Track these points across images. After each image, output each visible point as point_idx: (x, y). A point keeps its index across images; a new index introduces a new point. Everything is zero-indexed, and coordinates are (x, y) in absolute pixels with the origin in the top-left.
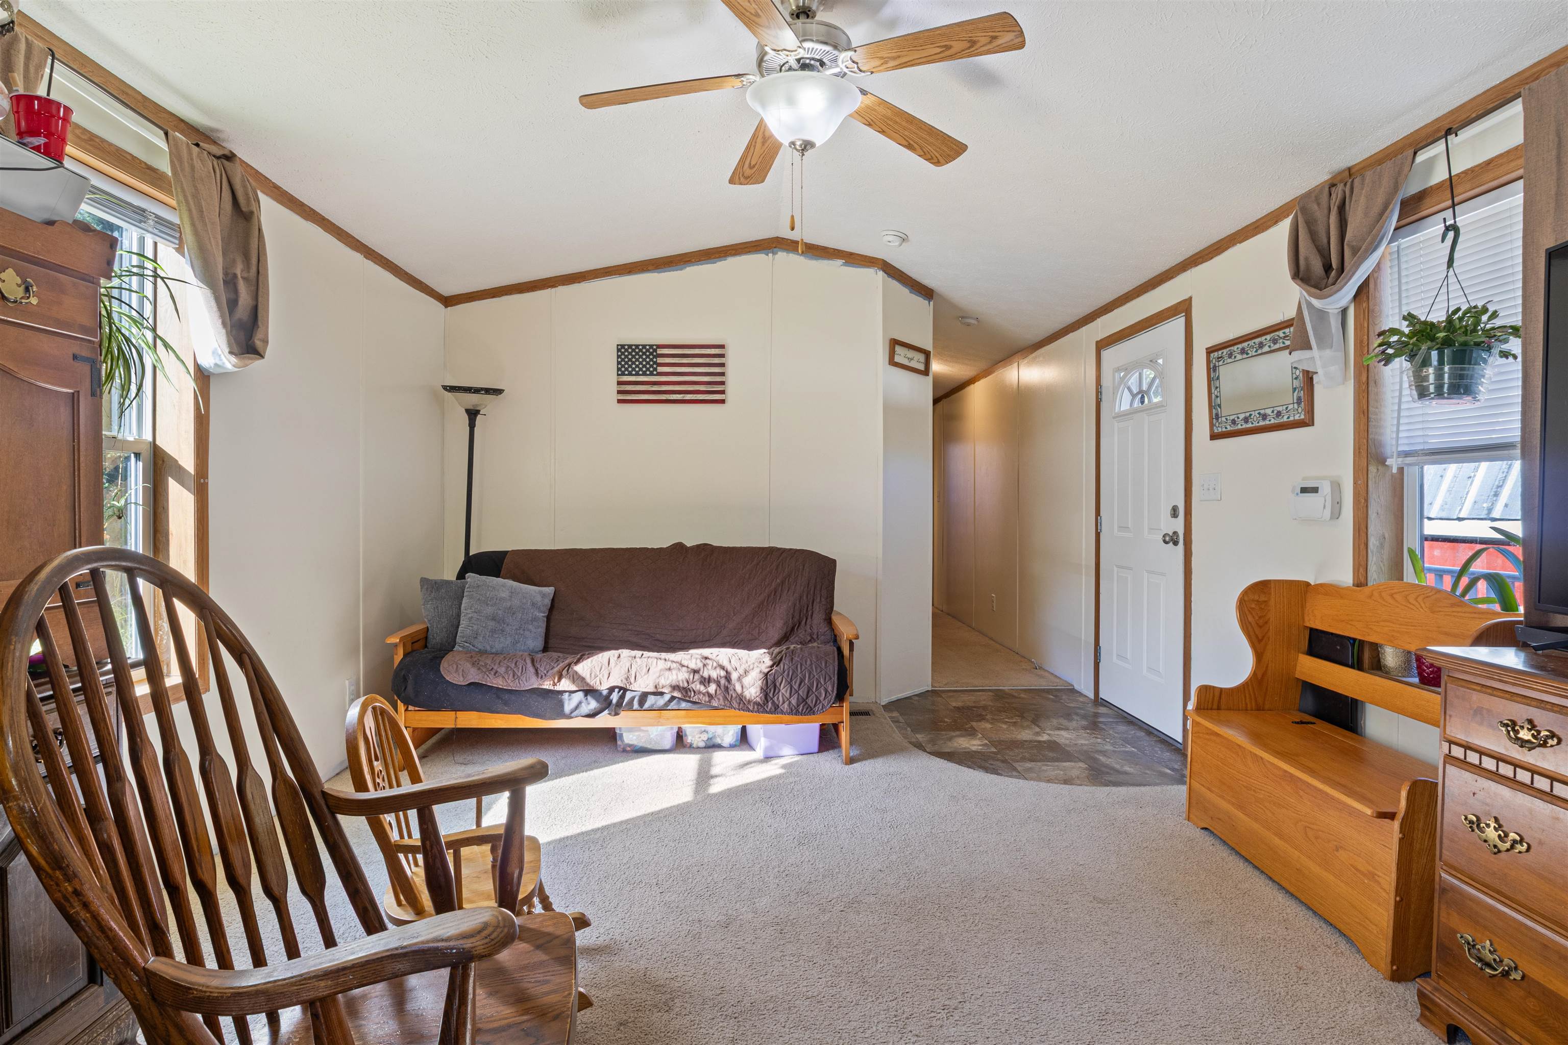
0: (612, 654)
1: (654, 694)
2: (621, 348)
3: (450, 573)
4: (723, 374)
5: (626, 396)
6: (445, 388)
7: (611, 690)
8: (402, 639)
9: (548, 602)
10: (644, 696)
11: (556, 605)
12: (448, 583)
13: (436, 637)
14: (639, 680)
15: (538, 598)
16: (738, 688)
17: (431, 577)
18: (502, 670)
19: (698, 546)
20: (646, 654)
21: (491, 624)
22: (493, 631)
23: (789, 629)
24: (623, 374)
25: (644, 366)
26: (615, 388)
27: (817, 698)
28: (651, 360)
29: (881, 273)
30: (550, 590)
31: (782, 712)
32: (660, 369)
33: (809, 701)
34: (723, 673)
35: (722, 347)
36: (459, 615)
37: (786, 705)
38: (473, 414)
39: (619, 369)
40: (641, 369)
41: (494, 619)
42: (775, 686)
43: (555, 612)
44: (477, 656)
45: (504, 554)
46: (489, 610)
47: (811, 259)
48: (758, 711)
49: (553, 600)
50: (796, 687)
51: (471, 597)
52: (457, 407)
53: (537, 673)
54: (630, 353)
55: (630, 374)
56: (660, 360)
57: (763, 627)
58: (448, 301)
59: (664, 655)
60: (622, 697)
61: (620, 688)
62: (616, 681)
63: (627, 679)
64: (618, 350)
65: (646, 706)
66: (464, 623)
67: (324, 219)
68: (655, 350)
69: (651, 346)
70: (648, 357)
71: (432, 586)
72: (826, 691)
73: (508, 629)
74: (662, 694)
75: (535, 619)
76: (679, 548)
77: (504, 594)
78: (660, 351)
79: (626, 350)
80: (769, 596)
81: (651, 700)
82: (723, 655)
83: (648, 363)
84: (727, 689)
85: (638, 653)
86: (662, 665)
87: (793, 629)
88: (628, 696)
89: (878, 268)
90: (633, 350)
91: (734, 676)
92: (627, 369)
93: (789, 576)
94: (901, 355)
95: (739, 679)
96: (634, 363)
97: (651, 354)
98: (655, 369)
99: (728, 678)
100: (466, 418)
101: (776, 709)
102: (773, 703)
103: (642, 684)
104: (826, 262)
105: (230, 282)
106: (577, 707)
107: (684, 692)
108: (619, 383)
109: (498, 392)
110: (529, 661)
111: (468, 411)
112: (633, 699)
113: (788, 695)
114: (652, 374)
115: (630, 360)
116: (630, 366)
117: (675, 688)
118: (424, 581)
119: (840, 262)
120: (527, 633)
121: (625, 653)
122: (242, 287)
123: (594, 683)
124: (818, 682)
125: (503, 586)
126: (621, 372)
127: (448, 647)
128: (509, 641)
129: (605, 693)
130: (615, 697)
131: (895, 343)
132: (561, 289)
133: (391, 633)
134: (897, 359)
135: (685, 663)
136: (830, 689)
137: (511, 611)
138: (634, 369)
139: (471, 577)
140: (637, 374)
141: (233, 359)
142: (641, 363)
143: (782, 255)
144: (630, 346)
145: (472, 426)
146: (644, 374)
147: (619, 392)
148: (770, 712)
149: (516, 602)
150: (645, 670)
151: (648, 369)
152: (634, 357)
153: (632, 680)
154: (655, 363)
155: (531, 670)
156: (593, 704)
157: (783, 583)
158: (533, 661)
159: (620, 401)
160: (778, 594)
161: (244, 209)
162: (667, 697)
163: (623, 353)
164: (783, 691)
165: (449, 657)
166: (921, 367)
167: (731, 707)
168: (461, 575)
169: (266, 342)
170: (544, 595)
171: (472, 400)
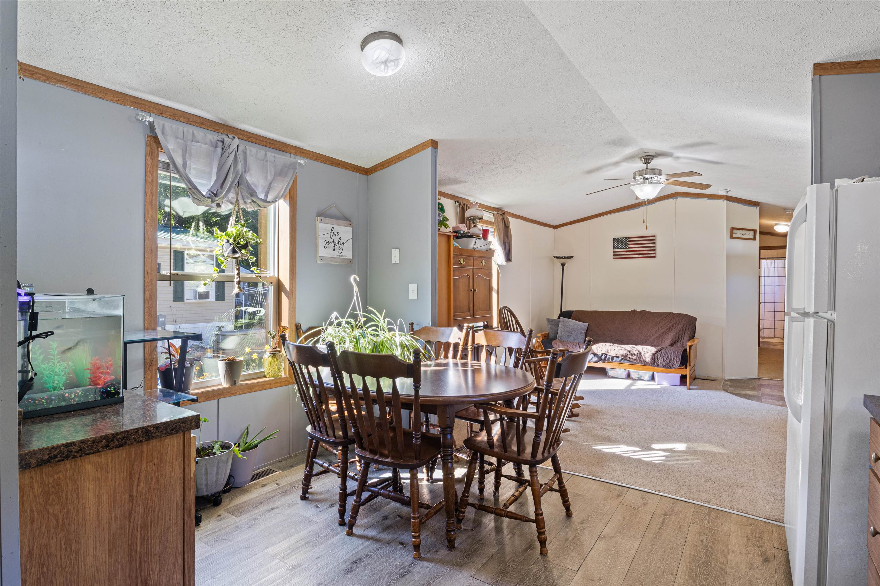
0: (604, 344)
1: (616, 357)
2: (615, 239)
3: (556, 318)
4: (655, 247)
5: (617, 256)
6: (554, 257)
7: (602, 354)
8: (541, 335)
9: (586, 328)
10: (613, 358)
11: (589, 329)
12: (555, 320)
13: (551, 336)
14: (611, 352)
15: (583, 326)
16: (644, 358)
17: (550, 318)
18: (569, 346)
19: (641, 311)
20: (615, 345)
21: (567, 333)
22: (568, 336)
23: (674, 342)
24: (616, 249)
25: (623, 245)
26: (612, 253)
27: (673, 364)
28: (626, 243)
29: (725, 201)
30: (587, 324)
31: (660, 367)
32: (629, 246)
33: (670, 364)
34: (639, 353)
35: (654, 236)
36: (558, 330)
37: (661, 365)
38: (563, 265)
39: (614, 247)
40: (622, 247)
41: (568, 332)
42: (658, 358)
43: (588, 331)
44: (562, 342)
45: (573, 311)
46: (567, 329)
47: (692, 199)
48: (651, 366)
49: (588, 327)
50: (665, 359)
51: (561, 324)
52: (558, 262)
53: (580, 347)
54: (618, 241)
55: (618, 248)
56: (629, 243)
57: (663, 341)
58: (555, 227)
59: (620, 345)
60: (606, 357)
61: (605, 354)
62: (604, 352)
63: (607, 351)
64: (614, 240)
65: (614, 360)
66: (559, 332)
67: (522, 217)
68: (628, 239)
69: (626, 238)
70: (625, 242)
71: (550, 321)
72: (677, 361)
73: (573, 335)
74: (619, 357)
75: (581, 333)
76: (634, 312)
77: (572, 324)
78: (629, 240)
79: (617, 240)
80: (666, 330)
81: (615, 359)
82: (640, 348)
83: (625, 244)
84: (640, 358)
85: (612, 344)
86: (619, 348)
87: (675, 343)
88: (608, 357)
89: (724, 199)
90: (619, 240)
91: (642, 354)
92: (617, 247)
93: (676, 323)
94: (737, 234)
95: (644, 355)
96: (619, 244)
97: (626, 241)
98: (628, 246)
99: (640, 353)
100: (561, 266)
101: (658, 366)
102: (657, 363)
103: (612, 354)
104: (700, 199)
105: (505, 244)
106: (592, 359)
107: (625, 358)
108: (614, 252)
109: (571, 257)
110: (577, 344)
111: (561, 264)
112: (609, 358)
113: (662, 361)
114: (626, 248)
115: (618, 243)
116: (618, 246)
117: (622, 355)
118: (548, 319)
119: (706, 199)
120: (579, 337)
121: (608, 344)
122: (507, 244)
123: (596, 352)
124: (674, 358)
125: (571, 322)
126: (615, 248)
127: (555, 338)
128: (573, 339)
129: (600, 355)
130: (603, 357)
131: (733, 229)
132: (593, 220)
133: (539, 333)
134: (734, 235)
135: (627, 348)
136: (678, 361)
137: (574, 330)
138: (619, 247)
139: (562, 318)
140: (621, 248)
141: (506, 263)
142: (622, 244)
143: (680, 199)
144: (618, 238)
145: (563, 269)
146: (623, 248)
147: (614, 255)
148: (656, 366)
149: (575, 327)
150: (613, 349)
151: (625, 246)
152: (619, 242)
153: (609, 352)
154: (628, 244)
155: (578, 346)
156: (596, 359)
157: (673, 326)
158: (579, 344)
159: (614, 258)
160: (670, 330)
161: (507, 225)
162: (620, 359)
163: (615, 241)
164: (660, 360)
165: (555, 341)
166: (752, 237)
167: (642, 363)
168: (559, 318)
169: (512, 257)
170: (585, 326)
171: (563, 261)
